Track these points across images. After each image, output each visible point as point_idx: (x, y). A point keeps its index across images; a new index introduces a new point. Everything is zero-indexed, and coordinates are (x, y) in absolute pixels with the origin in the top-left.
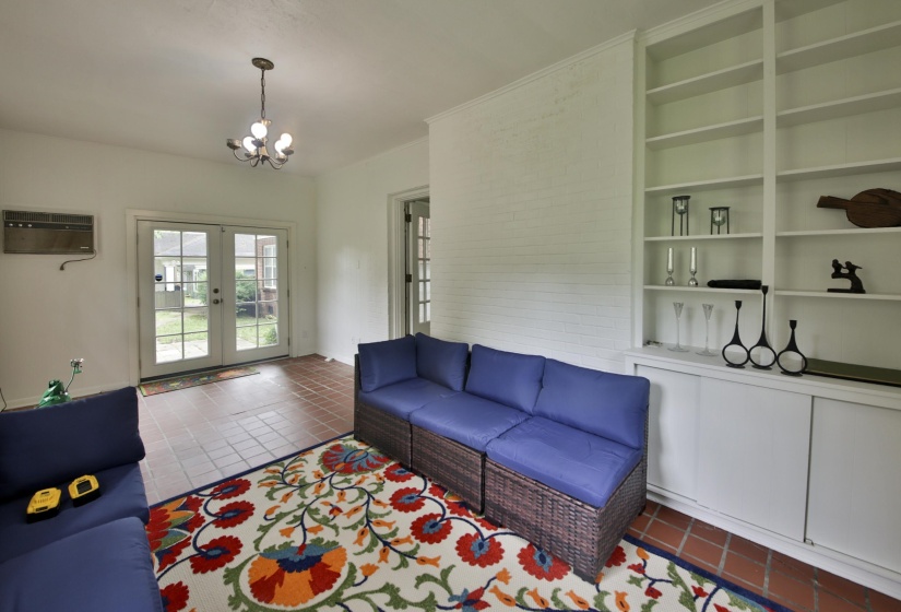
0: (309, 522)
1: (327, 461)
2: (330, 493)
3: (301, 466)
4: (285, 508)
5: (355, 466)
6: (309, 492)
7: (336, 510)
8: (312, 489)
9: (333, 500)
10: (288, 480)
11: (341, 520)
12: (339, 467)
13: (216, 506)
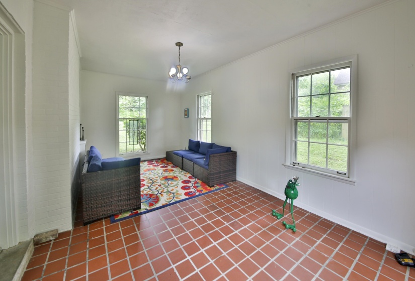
0: (167, 184)
1: (157, 200)
2: (160, 189)
3: (167, 199)
4: (173, 188)
5: (148, 196)
6: (165, 190)
7: (160, 186)
8: (165, 191)
9: (159, 188)
10: (172, 195)
11: (159, 184)
12: (154, 196)
13: (190, 185)
